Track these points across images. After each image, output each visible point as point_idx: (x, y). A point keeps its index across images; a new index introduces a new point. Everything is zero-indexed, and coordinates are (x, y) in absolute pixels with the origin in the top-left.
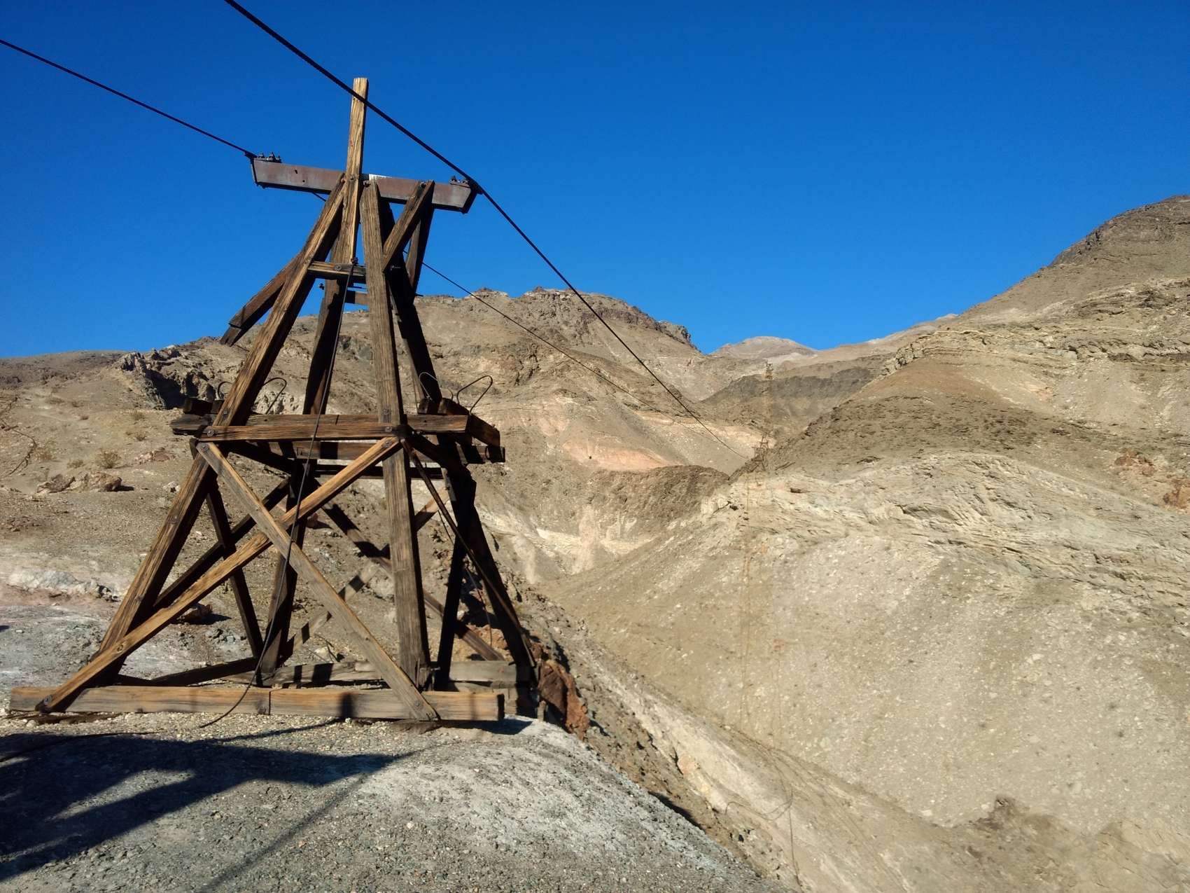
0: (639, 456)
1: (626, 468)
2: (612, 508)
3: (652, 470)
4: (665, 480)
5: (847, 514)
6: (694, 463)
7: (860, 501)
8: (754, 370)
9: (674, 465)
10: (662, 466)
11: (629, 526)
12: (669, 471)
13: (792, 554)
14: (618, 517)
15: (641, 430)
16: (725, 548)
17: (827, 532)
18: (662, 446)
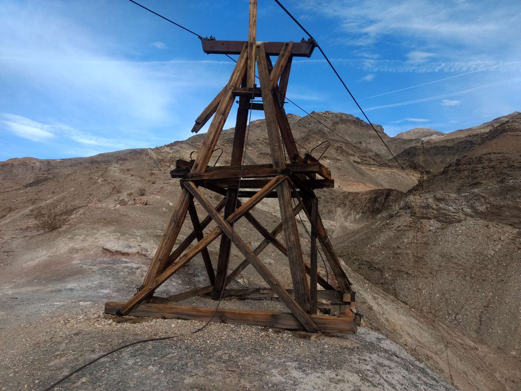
0: (361, 185)
1: (356, 191)
2: (349, 209)
3: (368, 191)
4: (374, 196)
5: (465, 210)
6: (388, 188)
7: (472, 203)
8: (415, 144)
9: (378, 188)
10: (372, 189)
11: (358, 216)
12: (376, 192)
13: (438, 229)
14: (352, 212)
15: (362, 173)
16: (405, 226)
17: (455, 218)
18: (372, 180)
